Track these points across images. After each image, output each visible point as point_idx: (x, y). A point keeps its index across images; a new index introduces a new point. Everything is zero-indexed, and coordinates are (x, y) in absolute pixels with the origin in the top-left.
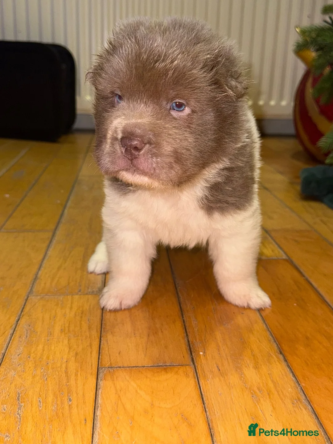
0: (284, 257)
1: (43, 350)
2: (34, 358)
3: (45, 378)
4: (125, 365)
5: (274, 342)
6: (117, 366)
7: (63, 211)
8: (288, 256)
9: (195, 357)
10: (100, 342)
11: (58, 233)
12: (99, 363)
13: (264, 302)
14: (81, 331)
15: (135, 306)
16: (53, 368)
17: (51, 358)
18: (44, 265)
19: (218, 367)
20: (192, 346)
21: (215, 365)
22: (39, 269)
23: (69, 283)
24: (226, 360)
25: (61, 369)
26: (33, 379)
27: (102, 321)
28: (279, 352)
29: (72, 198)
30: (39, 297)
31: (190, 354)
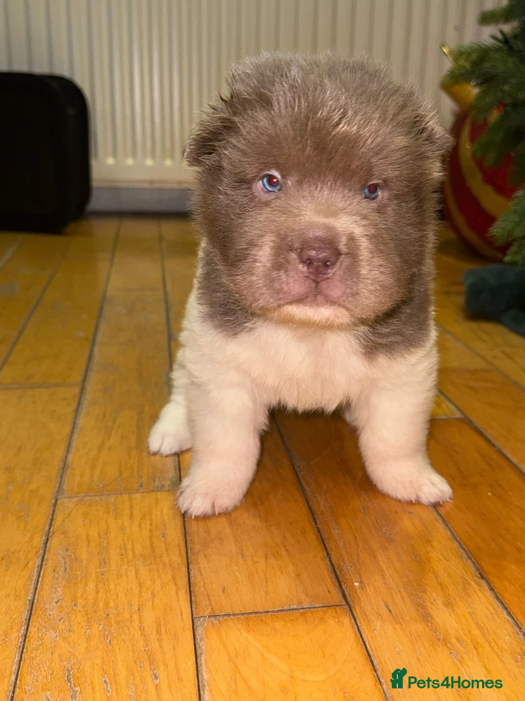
0: (458, 415)
1: (97, 592)
2: (84, 607)
3: (108, 640)
4: (238, 612)
5: (468, 558)
6: (223, 614)
7: (92, 350)
8: (463, 414)
9: (347, 591)
10: (189, 573)
11: (89, 387)
12: (194, 610)
13: (442, 492)
14: (154, 556)
15: (236, 508)
16: (118, 623)
17: (112, 604)
18: (74, 444)
19: (386, 606)
20: (340, 573)
21: (382, 604)
22: (68, 451)
23: (121, 473)
24: (398, 593)
25: (131, 623)
26: (88, 642)
27: (186, 536)
28: (479, 576)
29: (103, 326)
30: (75, 499)
31: (339, 587)
